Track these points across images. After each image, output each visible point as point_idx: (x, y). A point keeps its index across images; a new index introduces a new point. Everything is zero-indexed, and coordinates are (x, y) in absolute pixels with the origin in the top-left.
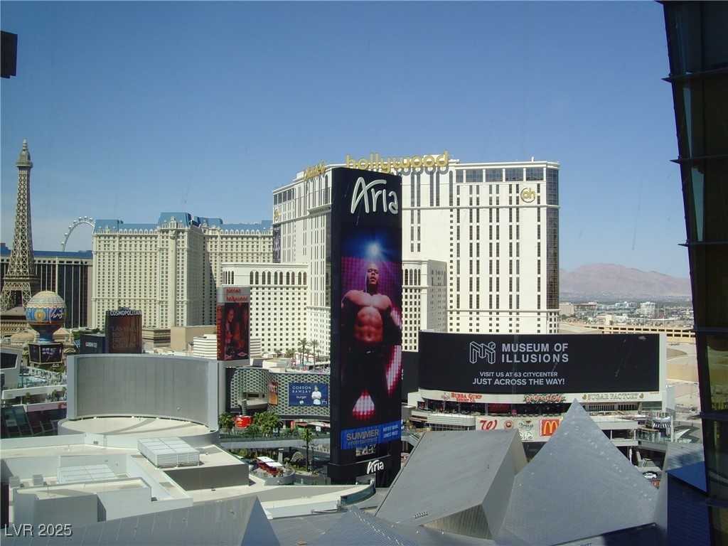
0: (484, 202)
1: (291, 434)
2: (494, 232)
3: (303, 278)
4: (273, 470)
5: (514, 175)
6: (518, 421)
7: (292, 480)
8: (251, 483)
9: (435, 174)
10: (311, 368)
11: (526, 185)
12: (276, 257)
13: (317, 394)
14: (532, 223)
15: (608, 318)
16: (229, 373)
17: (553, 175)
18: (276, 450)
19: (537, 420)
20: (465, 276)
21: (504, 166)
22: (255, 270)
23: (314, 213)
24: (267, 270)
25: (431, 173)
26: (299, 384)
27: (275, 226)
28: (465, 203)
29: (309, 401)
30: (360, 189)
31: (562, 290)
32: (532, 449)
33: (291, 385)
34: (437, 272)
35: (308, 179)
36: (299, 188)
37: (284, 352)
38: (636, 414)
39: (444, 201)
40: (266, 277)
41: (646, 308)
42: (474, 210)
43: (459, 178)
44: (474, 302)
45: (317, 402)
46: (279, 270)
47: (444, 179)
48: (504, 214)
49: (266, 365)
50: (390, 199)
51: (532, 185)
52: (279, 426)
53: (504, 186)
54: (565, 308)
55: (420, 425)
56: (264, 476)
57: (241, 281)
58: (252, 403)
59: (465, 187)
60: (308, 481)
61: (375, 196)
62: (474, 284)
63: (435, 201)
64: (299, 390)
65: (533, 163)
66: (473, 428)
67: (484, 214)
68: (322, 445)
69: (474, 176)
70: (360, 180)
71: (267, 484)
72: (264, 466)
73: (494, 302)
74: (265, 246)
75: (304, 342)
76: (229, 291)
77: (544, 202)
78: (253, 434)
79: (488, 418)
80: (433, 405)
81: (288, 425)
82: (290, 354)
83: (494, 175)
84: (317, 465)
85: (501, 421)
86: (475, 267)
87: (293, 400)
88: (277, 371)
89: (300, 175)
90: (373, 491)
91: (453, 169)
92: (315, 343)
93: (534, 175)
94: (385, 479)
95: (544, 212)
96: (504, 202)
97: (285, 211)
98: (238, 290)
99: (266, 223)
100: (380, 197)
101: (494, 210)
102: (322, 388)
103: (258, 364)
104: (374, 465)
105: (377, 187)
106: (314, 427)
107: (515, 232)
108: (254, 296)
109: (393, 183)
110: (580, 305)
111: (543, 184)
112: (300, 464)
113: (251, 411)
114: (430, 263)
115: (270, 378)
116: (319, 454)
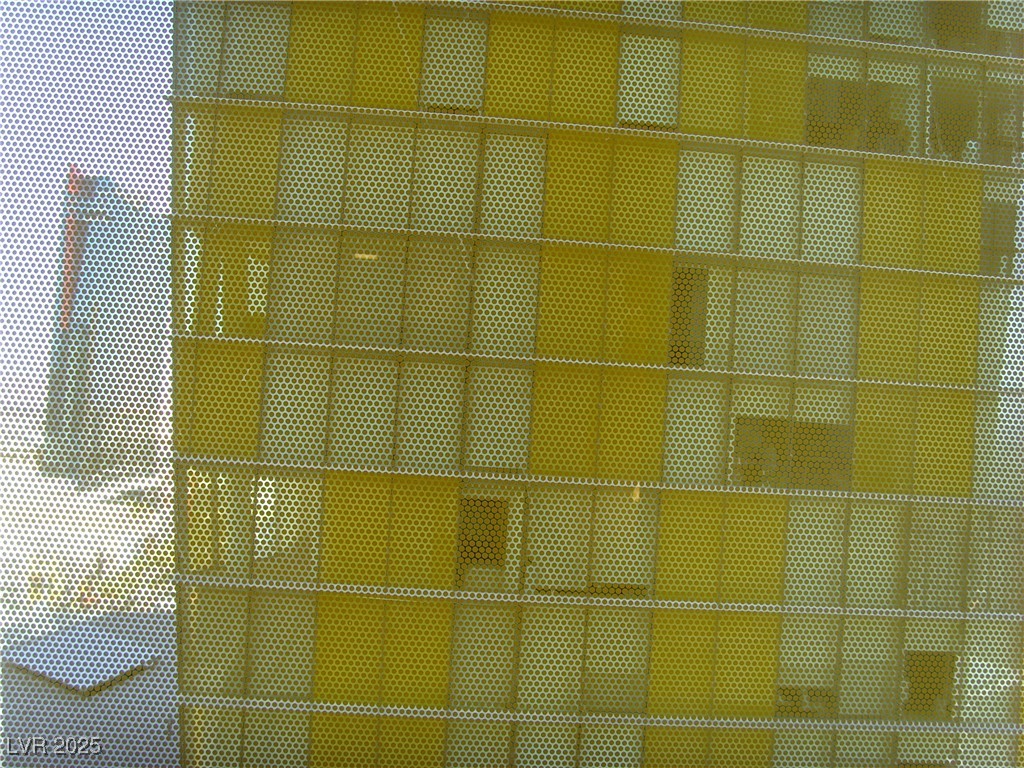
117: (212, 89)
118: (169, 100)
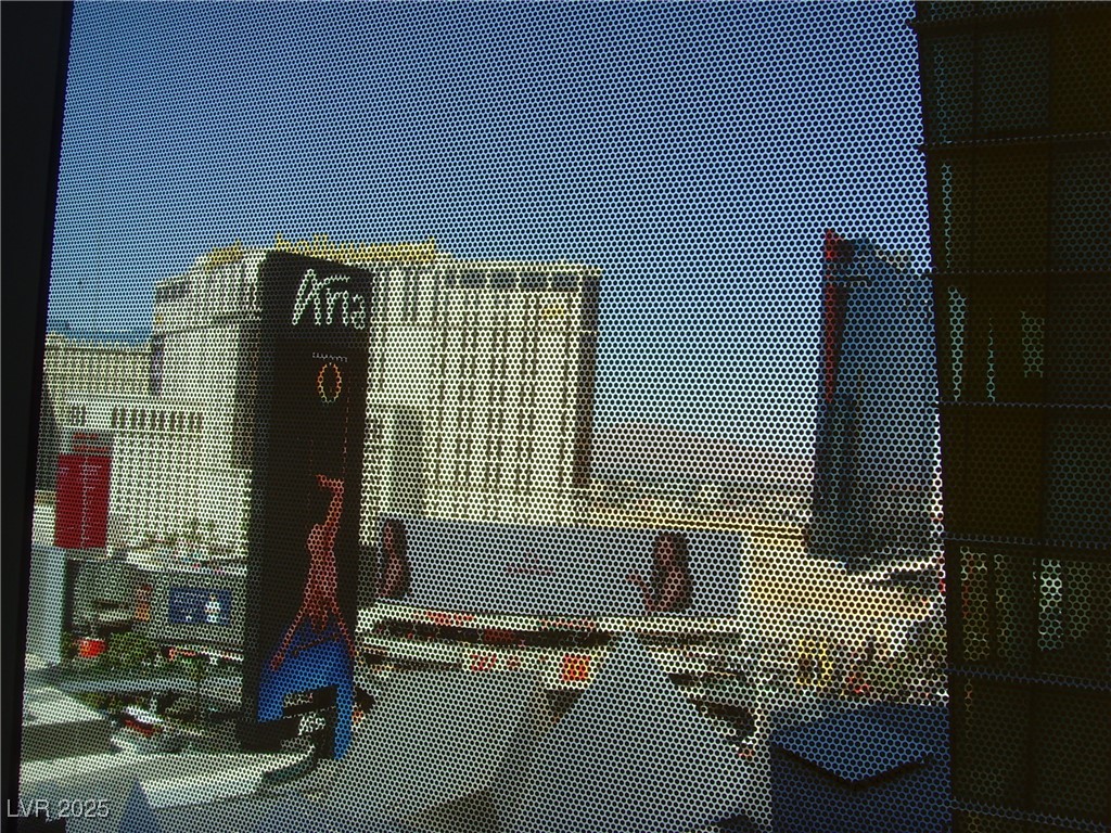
0: (486, 321)
1: (171, 669)
2: (498, 367)
3: (196, 421)
4: (147, 729)
5: (534, 282)
6: (528, 658)
7: (175, 746)
8: (114, 750)
9: (413, 271)
10: (204, 564)
11: (553, 299)
12: (154, 386)
13: (213, 606)
14: (556, 357)
15: (658, 505)
16: (72, 569)
17: (592, 286)
18: (147, 694)
19: (555, 657)
20: (450, 433)
21: (517, 267)
22: (120, 405)
23: (221, 320)
24: (139, 406)
25: (408, 271)
26: (186, 589)
27: (156, 338)
28: (455, 319)
29: (200, 617)
30: (309, 288)
31: (596, 461)
33: (174, 590)
34: (409, 424)
35: (214, 267)
36: (198, 279)
37: (161, 537)
38: (703, 651)
39: (425, 316)
40: (138, 418)
41: (709, 493)
42: (470, 332)
43: (450, 282)
44: (463, 473)
45: (213, 619)
46: (158, 407)
47: (427, 281)
48: (515, 340)
49: (133, 558)
50: (353, 307)
51: (560, 299)
52: (151, 655)
53: (517, 296)
54: (596, 488)
55: (376, 659)
56: (132, 738)
57: (98, 421)
58: (108, 617)
59: (457, 294)
60: (200, 745)
61: (331, 300)
62: (463, 446)
63: (410, 313)
64: (185, 599)
65: (564, 267)
66: (458, 667)
67: (485, 339)
68: (228, 689)
69: (473, 279)
70: (310, 272)
71: (142, 751)
72: (131, 721)
73: (492, 475)
74: (137, 369)
75: (195, 523)
76: (79, 437)
77: (576, 323)
78: (105, 668)
79: (482, 651)
80: (397, 629)
81: (165, 653)
82: (171, 541)
83: (503, 281)
84: (215, 719)
85: (502, 657)
86: (464, 419)
87: (175, 616)
88: (151, 567)
89: (202, 260)
90: (312, 763)
91: (441, 266)
92: (211, 526)
93: (563, 283)
94: (326, 745)
95: (575, 344)
96: (516, 321)
97: (173, 315)
98: (94, 436)
100: (339, 302)
101: (500, 335)
103: (121, 554)
105: (335, 287)
106: (207, 658)
107: (530, 367)
108: (116, 447)
109: (360, 282)
110: (613, 484)
111: (577, 300)
112: (187, 718)
113: (105, 630)
114: (399, 409)
115: (139, 578)
116: (217, 702)
117: (967, 131)
118: (920, 149)
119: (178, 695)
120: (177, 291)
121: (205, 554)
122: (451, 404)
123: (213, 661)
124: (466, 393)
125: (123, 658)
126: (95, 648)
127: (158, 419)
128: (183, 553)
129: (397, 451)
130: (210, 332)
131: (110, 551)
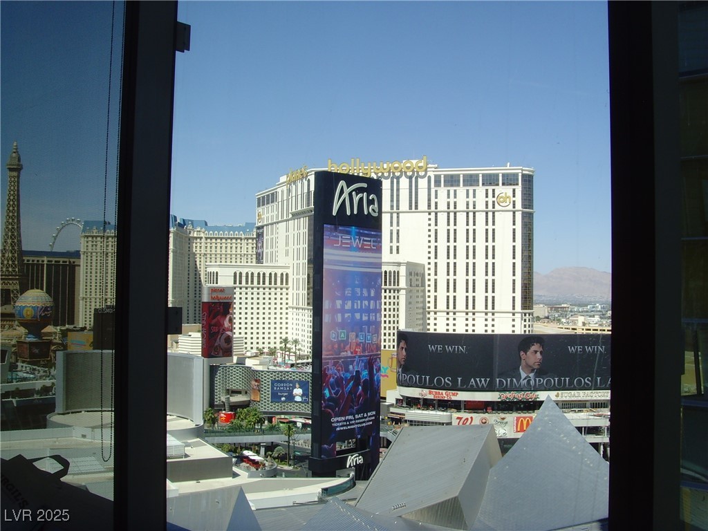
0: (461, 206)
1: (273, 429)
2: (471, 236)
3: (285, 278)
4: (255, 464)
5: (490, 180)
6: (492, 417)
7: (274, 473)
8: (235, 475)
9: (413, 178)
10: (292, 365)
11: (501, 190)
12: (259, 258)
13: (298, 391)
14: (507, 227)
15: (581, 319)
16: (213, 370)
17: (528, 181)
18: (258, 445)
19: (511, 417)
20: (442, 278)
21: (480, 171)
22: (238, 270)
23: (296, 215)
24: (250, 270)
25: (410, 178)
26: (281, 381)
27: (258, 228)
28: (442, 206)
29: (291, 398)
30: (342, 192)
31: (537, 292)
32: (506, 445)
33: (273, 382)
34: (416, 274)
35: (289, 183)
36: (281, 191)
37: (266, 350)
38: (607, 412)
39: (423, 205)
40: (250, 278)
42: (452, 214)
43: (438, 183)
44: (451, 303)
45: (298, 399)
46: (262, 271)
47: (423, 183)
48: (481, 218)
49: (249, 363)
50: (370, 202)
51: (508, 190)
52: (261, 421)
53: (481, 190)
54: (539, 310)
55: (398, 421)
56: (248, 469)
57: (225, 281)
58: (236, 399)
59: (442, 191)
60: (289, 474)
61: (356, 199)
62: (451, 286)
63: (414, 205)
64: (281, 388)
65: (509, 169)
66: (449, 424)
67: (461, 218)
68: (304, 441)
69: (452, 181)
70: (342, 183)
71: (250, 476)
72: (247, 459)
73: (470, 303)
74: (248, 248)
75: (286, 341)
76: (214, 290)
77: (519, 206)
78: (236, 430)
79: (465, 415)
80: (411, 402)
81: (270, 420)
82: (272, 352)
83: (471, 180)
84: (299, 460)
85: (477, 418)
86: (451, 269)
87: (275, 397)
88: (260, 368)
89: (283, 179)
90: (353, 484)
91: (431, 174)
92: (296, 342)
93: (509, 180)
94: (364, 472)
95: (519, 216)
96: (481, 206)
97: (268, 214)
98: (222, 290)
99: (250, 226)
100: (361, 200)
101: (471, 214)
102: (303, 385)
103: (241, 362)
104: (353, 460)
105: (359, 191)
106: (295, 423)
107: (491, 235)
108: (237, 296)
109: (374, 187)
110: (554, 307)
111: (519, 189)
112: (282, 459)
113: (234, 407)
114: (409, 264)
115: (253, 375)
116: (300, 450)
119: (277, 445)
120: (269, 199)
121: (293, 360)
122: (442, 260)
123: (299, 425)
124: (451, 252)
125: (244, 423)
126: (228, 418)
127: (262, 278)
128: (279, 360)
129: (409, 292)
130: (291, 222)
131: (235, 359)
